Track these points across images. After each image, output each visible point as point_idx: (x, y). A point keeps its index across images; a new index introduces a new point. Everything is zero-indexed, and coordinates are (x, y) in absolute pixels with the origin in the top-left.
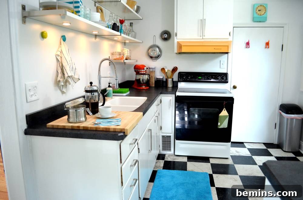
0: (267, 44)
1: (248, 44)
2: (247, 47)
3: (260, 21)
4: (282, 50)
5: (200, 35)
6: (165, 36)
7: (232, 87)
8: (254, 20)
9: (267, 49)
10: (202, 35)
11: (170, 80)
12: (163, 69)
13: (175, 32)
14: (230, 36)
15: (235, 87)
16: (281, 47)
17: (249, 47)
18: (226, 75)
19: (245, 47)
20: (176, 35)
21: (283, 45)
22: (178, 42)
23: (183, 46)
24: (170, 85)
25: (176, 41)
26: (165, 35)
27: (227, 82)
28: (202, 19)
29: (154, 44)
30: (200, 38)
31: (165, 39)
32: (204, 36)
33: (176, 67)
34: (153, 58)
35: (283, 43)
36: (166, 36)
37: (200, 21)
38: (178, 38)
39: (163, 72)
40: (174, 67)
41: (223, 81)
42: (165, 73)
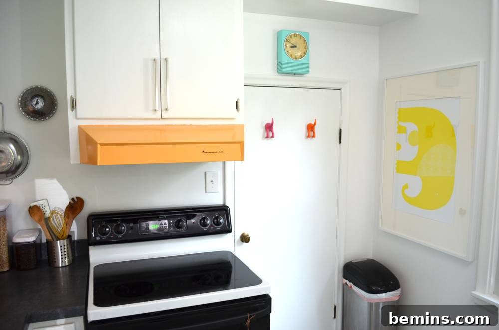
0: (311, 128)
1: (269, 127)
2: (268, 137)
3: (295, 72)
4: (340, 142)
5: (151, 108)
6: (37, 103)
7: (238, 237)
8: (280, 68)
9: (310, 140)
10: (158, 108)
11: (61, 246)
12: (35, 211)
13: (70, 93)
14: (238, 111)
15: (245, 239)
16: (338, 135)
17: (273, 136)
18: (223, 210)
19: (264, 135)
20: (74, 106)
21: (340, 130)
22: (80, 127)
23: (102, 144)
24: (62, 259)
25: (73, 124)
26: (35, 102)
27: (229, 231)
28: (157, 57)
30: (150, 115)
31: (38, 115)
32: (167, 109)
33: (77, 198)
35: (340, 124)
36: (41, 105)
37: (150, 64)
38: (79, 116)
39: (37, 218)
40: (73, 199)
41: (218, 228)
42: (43, 222)
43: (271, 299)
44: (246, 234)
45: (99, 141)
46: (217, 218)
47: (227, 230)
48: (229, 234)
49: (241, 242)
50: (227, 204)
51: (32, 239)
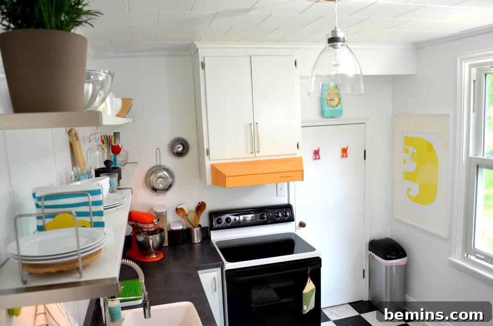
0: (344, 151)
1: (317, 153)
2: (316, 159)
3: (331, 115)
4: (365, 159)
5: (250, 150)
6: (179, 148)
7: (298, 224)
8: (322, 114)
9: (344, 159)
12: (179, 211)
13: (206, 147)
14: (299, 149)
15: (302, 225)
16: (363, 154)
17: (319, 158)
19: (313, 158)
20: (208, 153)
21: (365, 151)
23: (229, 176)
24: (197, 239)
25: (208, 163)
26: (179, 146)
27: (293, 220)
28: (252, 122)
29: (158, 164)
30: (250, 155)
31: (179, 154)
32: (258, 152)
33: (202, 202)
34: (158, 191)
35: (365, 147)
37: (248, 126)
39: (181, 215)
40: (199, 203)
41: (286, 218)
42: (185, 217)
43: (321, 259)
44: (303, 221)
45: (227, 175)
46: (285, 212)
47: (291, 219)
48: (292, 222)
49: (299, 227)
50: (291, 203)
51: (180, 227)
